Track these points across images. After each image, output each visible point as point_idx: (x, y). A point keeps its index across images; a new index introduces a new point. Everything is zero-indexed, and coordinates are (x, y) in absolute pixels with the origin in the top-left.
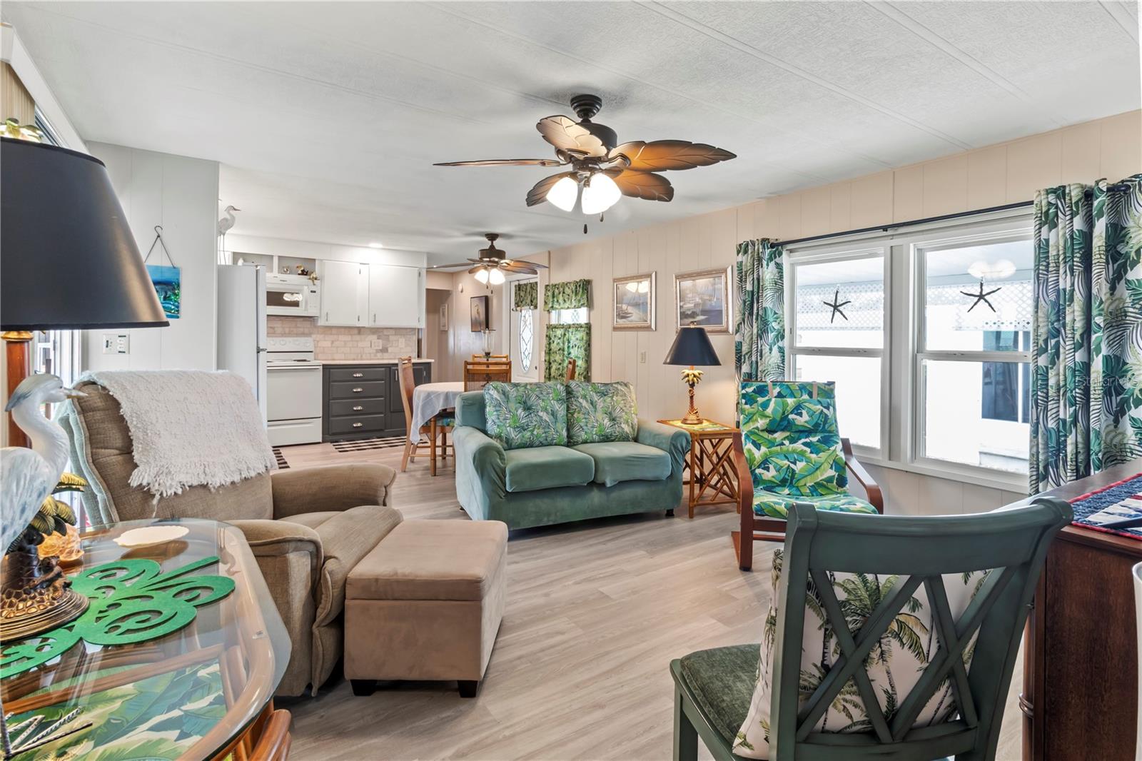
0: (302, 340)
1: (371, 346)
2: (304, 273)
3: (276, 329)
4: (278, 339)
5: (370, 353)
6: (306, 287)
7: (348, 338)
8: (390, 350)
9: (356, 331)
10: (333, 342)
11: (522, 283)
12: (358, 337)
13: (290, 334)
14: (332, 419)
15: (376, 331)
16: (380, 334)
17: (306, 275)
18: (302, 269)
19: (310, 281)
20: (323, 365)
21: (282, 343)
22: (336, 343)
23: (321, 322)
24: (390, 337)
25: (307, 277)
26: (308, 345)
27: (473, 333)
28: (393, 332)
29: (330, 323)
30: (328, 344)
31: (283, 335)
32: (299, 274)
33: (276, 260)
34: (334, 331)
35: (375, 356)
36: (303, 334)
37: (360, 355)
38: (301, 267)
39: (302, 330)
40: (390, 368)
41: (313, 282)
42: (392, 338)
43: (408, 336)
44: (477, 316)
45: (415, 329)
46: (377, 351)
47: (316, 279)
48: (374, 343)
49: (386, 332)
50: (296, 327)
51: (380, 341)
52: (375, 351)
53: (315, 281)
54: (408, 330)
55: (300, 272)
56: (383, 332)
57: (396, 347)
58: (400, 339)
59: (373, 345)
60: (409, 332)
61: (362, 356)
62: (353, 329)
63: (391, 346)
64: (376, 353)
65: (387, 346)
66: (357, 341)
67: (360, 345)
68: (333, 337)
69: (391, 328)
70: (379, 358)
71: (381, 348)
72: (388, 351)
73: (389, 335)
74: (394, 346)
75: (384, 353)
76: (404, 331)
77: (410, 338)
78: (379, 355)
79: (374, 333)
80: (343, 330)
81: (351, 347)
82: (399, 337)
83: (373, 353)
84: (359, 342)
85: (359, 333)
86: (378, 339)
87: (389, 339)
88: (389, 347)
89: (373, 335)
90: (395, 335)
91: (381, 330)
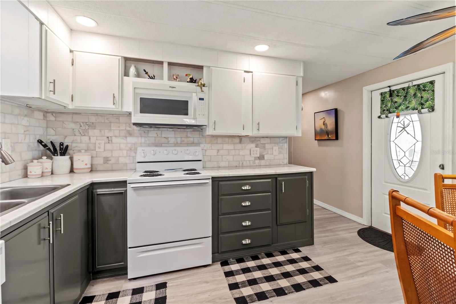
0: (192, 149)
1: (251, 155)
2: (192, 81)
3: (169, 139)
4: (170, 149)
5: (250, 161)
6: (194, 94)
7: (231, 147)
8: (266, 157)
9: (237, 140)
10: (218, 151)
11: (393, 88)
12: (239, 146)
13: (181, 144)
14: (221, 236)
15: (253, 139)
16: (259, 142)
17: (195, 82)
18: (191, 77)
19: (199, 88)
20: (213, 178)
21: (174, 152)
22: (221, 152)
23: (209, 131)
24: (266, 144)
25: (196, 84)
26: (197, 154)
27: (317, 141)
28: (267, 140)
29: (218, 132)
30: (214, 152)
31: (176, 145)
32: (188, 82)
33: (166, 65)
34: (220, 140)
35: (254, 163)
36: (193, 144)
37: (241, 163)
38: (190, 75)
39: (191, 139)
40: (276, 178)
41: (201, 88)
42: (267, 146)
43: (281, 145)
44: (323, 127)
45: (287, 137)
46: (256, 158)
47: (204, 85)
48: (253, 151)
49: (263, 141)
50: (187, 137)
51: (258, 149)
52: (253, 159)
53: (203, 88)
54: (281, 139)
55: (189, 80)
56: (260, 140)
57: (271, 154)
58: (274, 147)
59: (252, 153)
60: (282, 140)
61: (243, 163)
62: (235, 138)
63: (267, 154)
64: (255, 160)
65: (263, 154)
66: (239, 150)
67: (241, 153)
68: (219, 146)
69: (267, 137)
70: (257, 165)
71: (259, 156)
72: (264, 158)
73: (265, 144)
74: (269, 153)
75: (261, 161)
76: (277, 140)
77: (282, 146)
78: (257, 162)
79: (252, 142)
80: (227, 139)
81: (233, 155)
82: (273, 145)
83: (252, 161)
84: (240, 150)
85: (240, 142)
86: (256, 147)
87: (265, 147)
88: (265, 154)
89: (252, 143)
90: (270, 143)
91: (259, 139)
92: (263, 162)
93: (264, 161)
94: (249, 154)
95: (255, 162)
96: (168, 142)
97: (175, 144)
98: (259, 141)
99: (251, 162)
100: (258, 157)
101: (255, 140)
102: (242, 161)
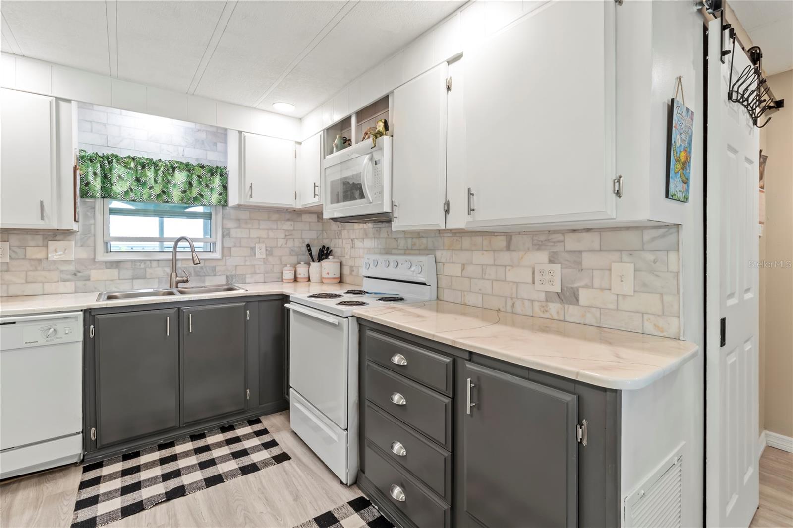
1: (534, 283)
5: (532, 301)
7: (485, 258)
8: (584, 297)
9: (501, 242)
10: (464, 266)
12: (505, 257)
15: (543, 238)
16: (559, 248)
22: (470, 269)
24: (584, 254)
28: (591, 240)
34: (466, 242)
35: (545, 309)
36: (426, 250)
37: (509, 303)
42: (588, 260)
43: (650, 256)
46: (549, 297)
48: (542, 273)
49: (572, 243)
51: (557, 268)
52: (542, 296)
54: (648, 235)
56: (563, 241)
57: (602, 289)
58: (615, 266)
59: (538, 277)
60: (653, 239)
61: (513, 304)
62: (496, 236)
63: (586, 287)
64: (547, 301)
65: (575, 285)
66: (505, 266)
67: (511, 276)
68: (464, 256)
69: (588, 230)
70: (556, 317)
71: (559, 291)
72: (578, 300)
73: (580, 252)
74: (596, 284)
75: (566, 306)
76: (632, 238)
77: (655, 262)
78: (554, 308)
79: (539, 246)
80: (479, 239)
81: (492, 281)
82: (615, 256)
83: (538, 301)
84: (508, 268)
85: (508, 247)
86: (551, 261)
87: (580, 263)
88: (582, 287)
89: (538, 249)
90: (601, 250)
91: (559, 237)
92: (573, 313)
93: (576, 307)
94: (530, 281)
95: (547, 305)
96: (398, 246)
97: (405, 249)
98: (559, 242)
99: (536, 304)
100: (557, 293)
101: (548, 240)
102: (512, 298)
